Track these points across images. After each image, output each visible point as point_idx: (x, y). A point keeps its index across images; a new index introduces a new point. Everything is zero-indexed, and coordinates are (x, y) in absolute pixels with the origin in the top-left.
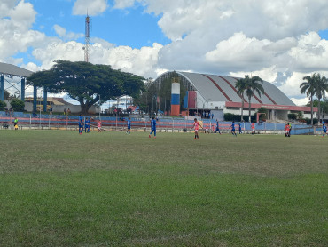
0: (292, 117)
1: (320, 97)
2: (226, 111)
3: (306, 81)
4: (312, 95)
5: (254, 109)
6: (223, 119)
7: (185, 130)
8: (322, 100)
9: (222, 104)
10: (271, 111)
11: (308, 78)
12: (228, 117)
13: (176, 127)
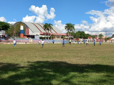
0: (62, 38)
1: (71, 31)
2: (40, 36)
3: (66, 25)
4: (69, 30)
5: (49, 35)
6: (39, 39)
7: (26, 43)
8: (72, 32)
9: (39, 34)
10: (55, 35)
11: (67, 24)
12: (41, 38)
13: (22, 42)
